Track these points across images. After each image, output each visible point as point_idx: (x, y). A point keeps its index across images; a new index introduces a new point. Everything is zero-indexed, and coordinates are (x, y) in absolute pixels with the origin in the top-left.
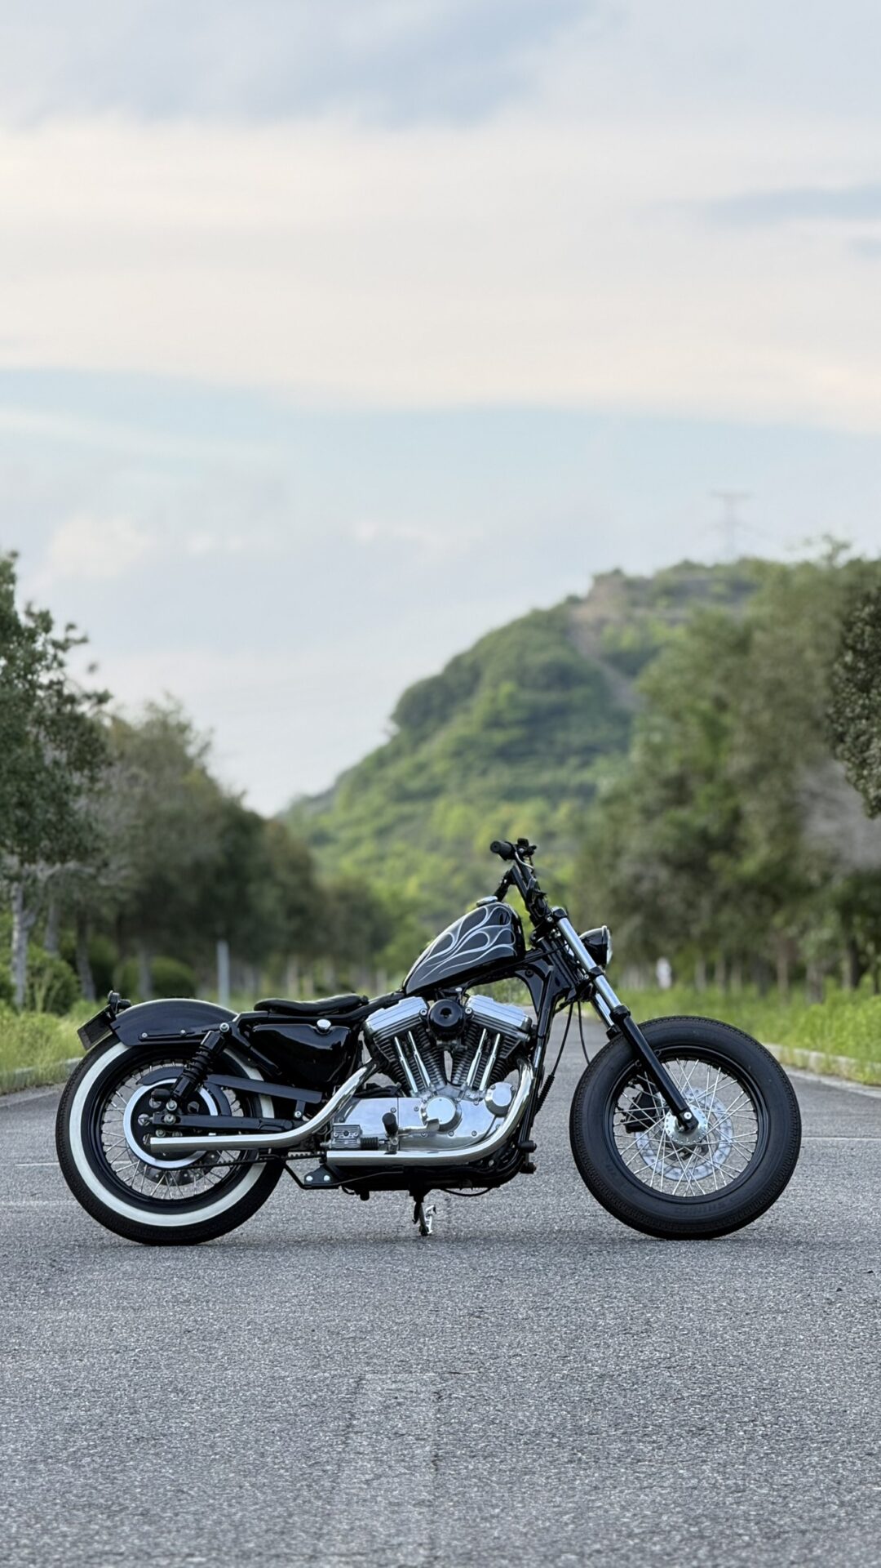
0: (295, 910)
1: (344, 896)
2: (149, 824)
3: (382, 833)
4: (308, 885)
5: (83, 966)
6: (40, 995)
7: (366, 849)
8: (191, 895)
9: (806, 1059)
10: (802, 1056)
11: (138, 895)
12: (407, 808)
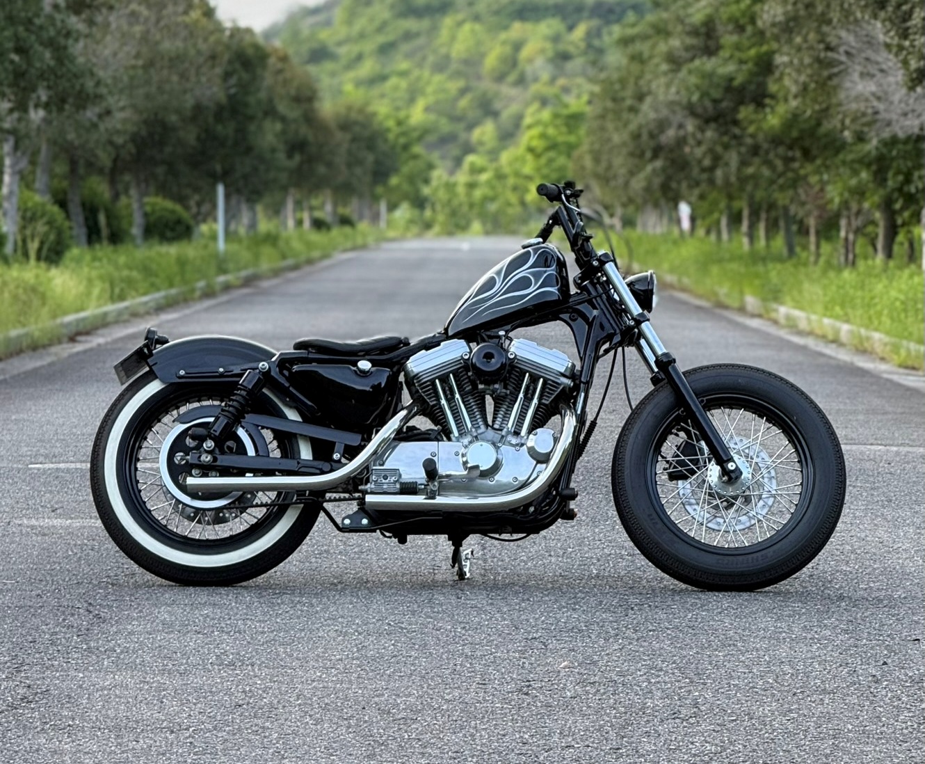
0: (296, 146)
1: (345, 126)
2: (150, 64)
3: (385, 50)
4: (310, 118)
5: (75, 208)
6: (33, 246)
7: (368, 68)
8: (190, 136)
9: (837, 332)
10: (833, 328)
11: (134, 138)
12: (411, 24)
